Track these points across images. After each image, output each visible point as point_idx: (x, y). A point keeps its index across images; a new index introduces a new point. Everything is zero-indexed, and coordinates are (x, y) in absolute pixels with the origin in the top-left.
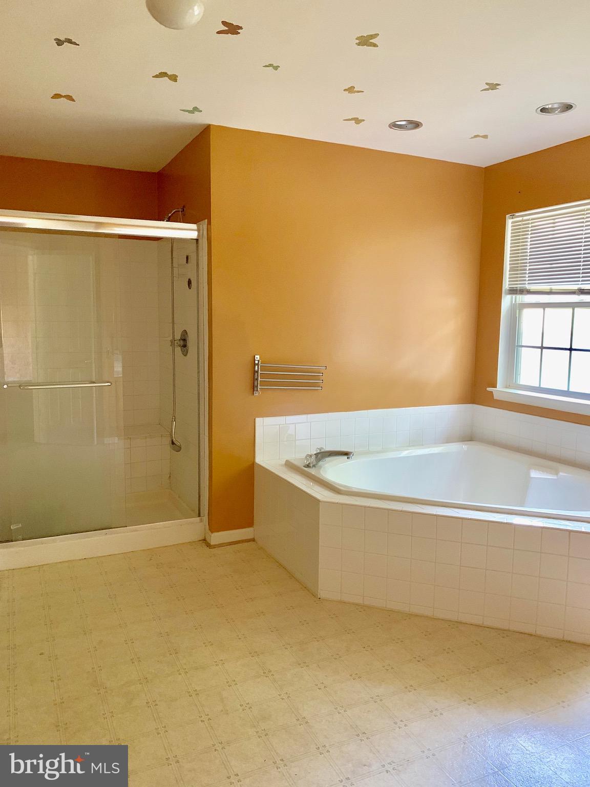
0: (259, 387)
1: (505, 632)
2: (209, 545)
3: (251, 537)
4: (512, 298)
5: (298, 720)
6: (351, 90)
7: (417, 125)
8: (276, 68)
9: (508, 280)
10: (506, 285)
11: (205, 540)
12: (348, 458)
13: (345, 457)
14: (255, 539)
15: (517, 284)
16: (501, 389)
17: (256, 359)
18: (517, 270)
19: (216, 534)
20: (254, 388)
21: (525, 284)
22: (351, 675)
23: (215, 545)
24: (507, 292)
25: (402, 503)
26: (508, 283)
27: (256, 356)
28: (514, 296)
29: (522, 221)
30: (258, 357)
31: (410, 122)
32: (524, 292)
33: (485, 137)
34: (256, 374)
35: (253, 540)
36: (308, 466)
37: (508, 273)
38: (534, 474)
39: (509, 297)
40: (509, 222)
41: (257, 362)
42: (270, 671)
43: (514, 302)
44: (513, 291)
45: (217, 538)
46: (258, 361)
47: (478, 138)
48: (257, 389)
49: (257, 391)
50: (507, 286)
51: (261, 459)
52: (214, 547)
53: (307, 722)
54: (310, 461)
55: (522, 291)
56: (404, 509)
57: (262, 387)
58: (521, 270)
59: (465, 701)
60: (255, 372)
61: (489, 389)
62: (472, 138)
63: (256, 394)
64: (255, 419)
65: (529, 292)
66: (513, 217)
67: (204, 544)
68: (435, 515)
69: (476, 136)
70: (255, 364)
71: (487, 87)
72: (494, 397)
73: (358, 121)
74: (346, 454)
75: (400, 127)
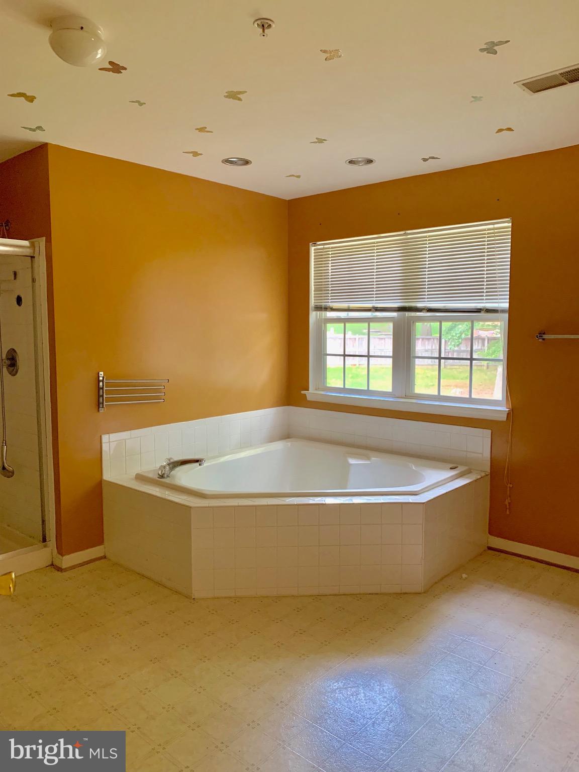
0: (105, 403)
1: (358, 596)
2: (59, 569)
3: (102, 555)
4: (317, 314)
5: (221, 707)
6: (202, 130)
7: (247, 162)
8: (141, 104)
9: (313, 298)
10: (312, 302)
11: (52, 565)
12: (200, 465)
13: (197, 464)
14: (106, 555)
15: (322, 302)
16: (312, 393)
17: (100, 376)
18: (322, 291)
19: (66, 557)
20: (99, 405)
21: (328, 302)
22: (250, 658)
23: (66, 569)
24: (313, 309)
25: (266, 499)
26: (313, 301)
27: (100, 373)
28: (318, 313)
29: (324, 248)
30: (102, 373)
31: (241, 159)
32: (328, 310)
33: (299, 177)
34: (101, 391)
35: (105, 557)
36: (162, 476)
37: (313, 293)
38: (352, 461)
39: (314, 313)
40: (312, 249)
41: (101, 379)
42: (177, 672)
43: (318, 318)
44: (318, 308)
45: (68, 561)
46: (103, 378)
47: (293, 177)
48: (103, 406)
49: (103, 407)
50: (313, 304)
51: (109, 475)
52: (66, 570)
53: (230, 706)
54: (163, 472)
55: (326, 309)
56: (269, 503)
57: (108, 403)
58: (325, 290)
59: (349, 656)
60: (99, 389)
61: (303, 392)
62: (287, 176)
63: (101, 410)
64: (101, 436)
65: (332, 310)
66: (315, 244)
67: (53, 569)
68: (296, 505)
69: (290, 176)
70: (99, 381)
71: (316, 140)
72: (308, 398)
73: (195, 154)
74: (197, 461)
75: (232, 162)
